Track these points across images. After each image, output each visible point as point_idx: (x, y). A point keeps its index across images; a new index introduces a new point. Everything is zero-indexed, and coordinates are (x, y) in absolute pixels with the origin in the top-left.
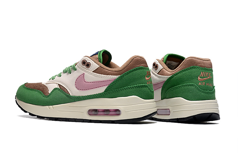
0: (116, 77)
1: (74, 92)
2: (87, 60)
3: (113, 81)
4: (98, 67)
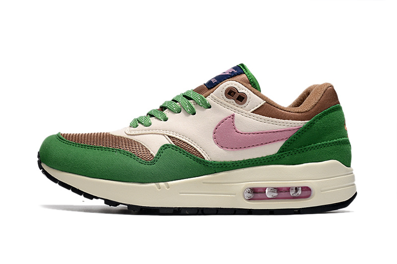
0: (301, 124)
1: (212, 152)
2: (238, 89)
3: (296, 131)
4: (262, 104)
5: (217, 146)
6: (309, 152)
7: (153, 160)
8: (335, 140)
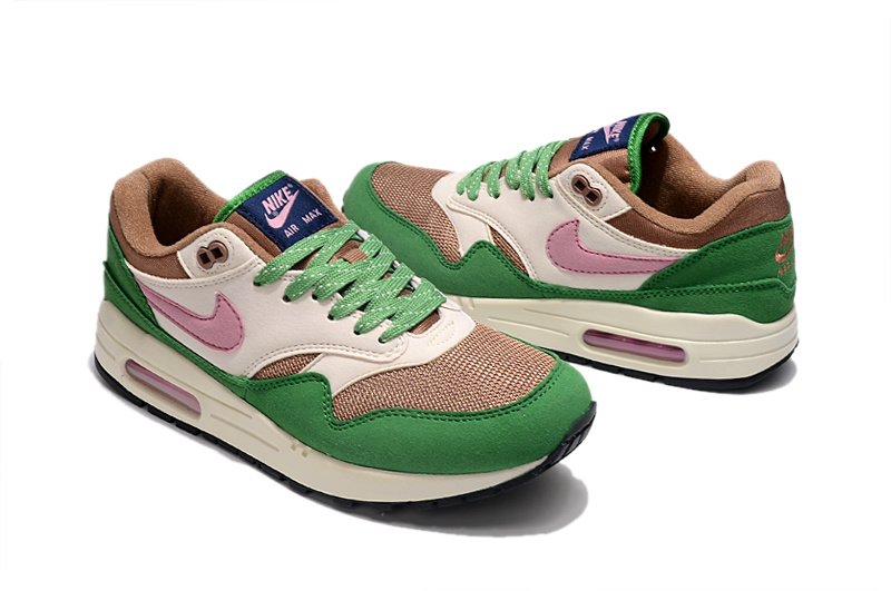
4: (624, 211)
5: (549, 262)
6: (692, 297)
7: (459, 264)
8: (729, 285)
